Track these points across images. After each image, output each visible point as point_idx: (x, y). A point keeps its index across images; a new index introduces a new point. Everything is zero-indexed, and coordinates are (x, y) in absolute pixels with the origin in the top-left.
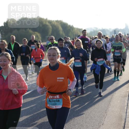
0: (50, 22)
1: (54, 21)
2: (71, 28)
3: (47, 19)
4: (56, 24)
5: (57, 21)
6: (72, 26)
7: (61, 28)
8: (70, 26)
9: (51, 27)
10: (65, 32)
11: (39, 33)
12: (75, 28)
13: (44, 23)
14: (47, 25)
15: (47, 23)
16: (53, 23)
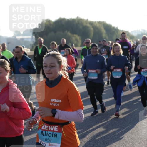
0: (91, 23)
1: (96, 22)
2: (116, 30)
3: (87, 20)
4: (98, 25)
5: (99, 22)
6: (117, 28)
7: (104, 31)
8: (114, 27)
9: (92, 29)
10: (108, 35)
11: (79, 35)
12: (120, 30)
13: (85, 24)
14: (88, 27)
15: (88, 25)
16: (95, 24)
